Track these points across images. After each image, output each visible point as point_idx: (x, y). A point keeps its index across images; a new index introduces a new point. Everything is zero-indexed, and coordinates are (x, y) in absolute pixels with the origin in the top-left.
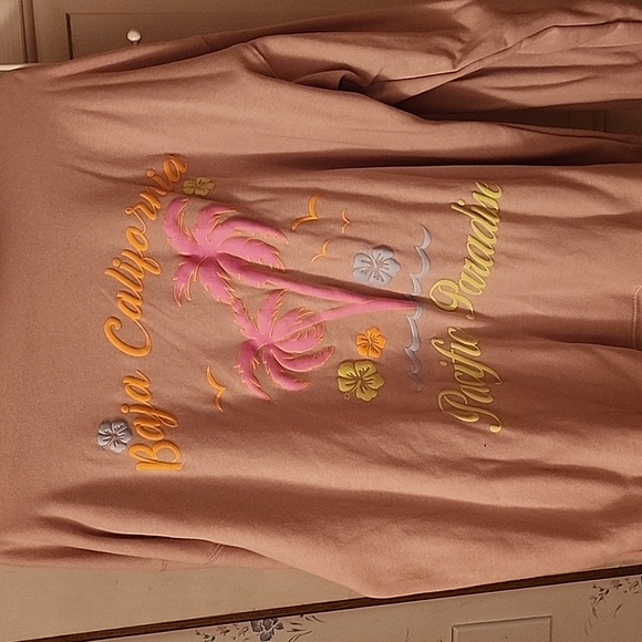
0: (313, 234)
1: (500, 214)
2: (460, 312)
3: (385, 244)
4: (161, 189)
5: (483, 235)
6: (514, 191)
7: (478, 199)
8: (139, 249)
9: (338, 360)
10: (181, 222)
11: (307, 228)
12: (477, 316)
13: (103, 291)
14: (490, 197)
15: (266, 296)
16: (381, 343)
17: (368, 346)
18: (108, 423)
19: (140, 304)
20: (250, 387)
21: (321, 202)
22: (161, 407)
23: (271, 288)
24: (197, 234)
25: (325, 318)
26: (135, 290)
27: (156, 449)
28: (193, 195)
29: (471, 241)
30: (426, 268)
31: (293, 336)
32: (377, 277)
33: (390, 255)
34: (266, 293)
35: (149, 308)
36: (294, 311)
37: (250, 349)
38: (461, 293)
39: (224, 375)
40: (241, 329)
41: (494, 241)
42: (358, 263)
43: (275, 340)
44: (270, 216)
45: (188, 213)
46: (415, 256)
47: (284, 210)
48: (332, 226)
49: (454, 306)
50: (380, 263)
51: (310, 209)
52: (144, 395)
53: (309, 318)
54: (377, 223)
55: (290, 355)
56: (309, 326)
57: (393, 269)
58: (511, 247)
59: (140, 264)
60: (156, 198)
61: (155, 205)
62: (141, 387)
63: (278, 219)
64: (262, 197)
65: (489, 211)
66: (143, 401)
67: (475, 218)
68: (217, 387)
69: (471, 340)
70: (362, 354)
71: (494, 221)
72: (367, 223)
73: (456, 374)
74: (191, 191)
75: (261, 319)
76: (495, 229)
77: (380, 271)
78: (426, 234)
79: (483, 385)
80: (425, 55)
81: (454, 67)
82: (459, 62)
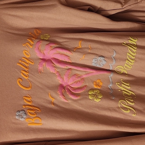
0: (80, 52)
1: (136, 46)
2: (124, 74)
3: (103, 55)
4: (34, 38)
5: (132, 52)
6: (141, 39)
7: (130, 42)
8: (27, 57)
9: (88, 89)
10: (40, 48)
11: (78, 50)
12: (129, 75)
13: (16, 70)
14: (134, 41)
15: (67, 71)
16: (101, 84)
17: (97, 85)
18: (19, 111)
19: (28, 74)
20: (62, 98)
21: (83, 42)
22: (35, 106)
23: (68, 68)
24: (45, 52)
25: (84, 77)
26: (26, 69)
27: (34, 119)
28: (44, 40)
29: (128, 54)
30: (114, 62)
31: (75, 82)
32: (99, 65)
33: (104, 59)
34: (66, 70)
35: (30, 75)
36: (75, 75)
37: (62, 87)
38: (124, 69)
39: (54, 95)
40: (59, 81)
41: (135, 54)
42: (94, 61)
43: (69, 83)
44: (66, 47)
45: (43, 46)
46: (111, 58)
47: (72, 44)
48: (86, 50)
49: (122, 72)
50: (101, 61)
51: (79, 44)
52: (30, 102)
53: (79, 77)
54: (100, 49)
55: (74, 88)
56: (79, 79)
57: (104, 62)
58: (140, 56)
59: (28, 61)
60: (32, 40)
61: (32, 43)
62: (29, 99)
63: (70, 47)
64: (64, 40)
65: (134, 45)
66: (30, 104)
67: (130, 47)
68: (52, 99)
69: (128, 83)
70: (95, 87)
71: (135, 48)
72: (97, 49)
73: (123, 94)
74: (43, 38)
75: (65, 78)
76: (136, 51)
77: (101, 63)
78: (115, 52)
79: (131, 98)
80: (114, 3)
81: (122, 7)
82: (124, 6)
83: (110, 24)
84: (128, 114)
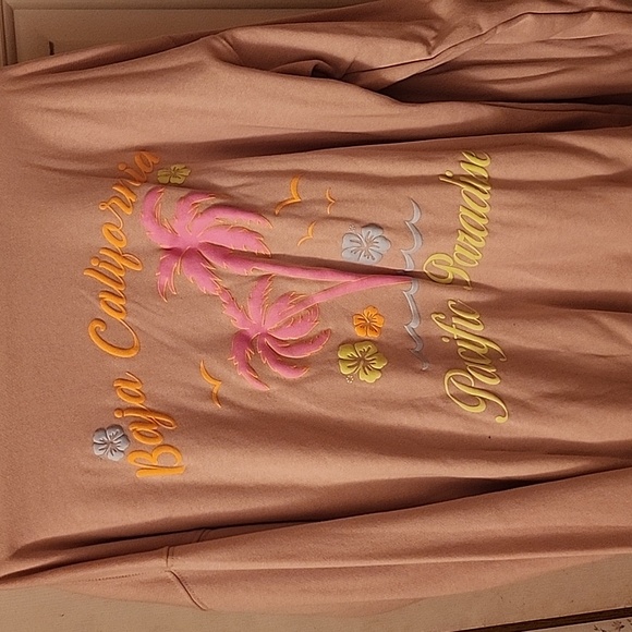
0: (296, 216)
1: (490, 182)
2: (457, 283)
3: (377, 222)
4: (135, 181)
5: (475, 205)
6: (501, 157)
7: (466, 169)
8: (117, 246)
9: (335, 342)
10: (158, 213)
11: (291, 211)
12: (475, 286)
13: (83, 292)
14: (478, 166)
15: (255, 283)
16: (379, 322)
17: (365, 326)
18: (102, 430)
19: (123, 303)
20: (247, 378)
21: (303, 183)
22: (156, 409)
23: (259, 274)
24: (176, 225)
25: (319, 300)
26: (116, 288)
27: (156, 454)
28: (169, 185)
29: (463, 212)
30: (418, 242)
31: (286, 323)
32: (368, 255)
33: (380, 233)
34: (253, 280)
35: (131, 306)
36: (286, 296)
37: (243, 339)
38: (456, 266)
39: (218, 368)
40: (232, 320)
41: (487, 210)
42: (346, 243)
43: (268, 327)
44: (249, 201)
45: (168, 204)
46: (404, 231)
47: (265, 193)
48: (317, 208)
49: (450, 277)
50: (370, 242)
51: (292, 191)
52: (136, 397)
53: (302, 302)
54: (363, 201)
55: (285, 342)
56: (302, 310)
57: (383, 246)
58: (506, 215)
59: (119, 261)
60: (130, 189)
61: (129, 197)
62: (133, 389)
63: (260, 204)
64: (241, 181)
65: (480, 179)
66: (137, 403)
67: (466, 188)
68: (212, 382)
69: (474, 313)
70: (361, 334)
71: (485, 189)
72: (353, 201)
73: (460, 351)
74: (166, 180)
75: (251, 307)
76: (488, 197)
77: (371, 249)
78: (415, 208)
79: (488, 362)
80: (399, 41)
81: (430, 54)
82: (434, 49)
83: (392, 116)
84: (480, 417)
